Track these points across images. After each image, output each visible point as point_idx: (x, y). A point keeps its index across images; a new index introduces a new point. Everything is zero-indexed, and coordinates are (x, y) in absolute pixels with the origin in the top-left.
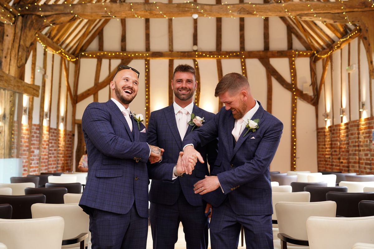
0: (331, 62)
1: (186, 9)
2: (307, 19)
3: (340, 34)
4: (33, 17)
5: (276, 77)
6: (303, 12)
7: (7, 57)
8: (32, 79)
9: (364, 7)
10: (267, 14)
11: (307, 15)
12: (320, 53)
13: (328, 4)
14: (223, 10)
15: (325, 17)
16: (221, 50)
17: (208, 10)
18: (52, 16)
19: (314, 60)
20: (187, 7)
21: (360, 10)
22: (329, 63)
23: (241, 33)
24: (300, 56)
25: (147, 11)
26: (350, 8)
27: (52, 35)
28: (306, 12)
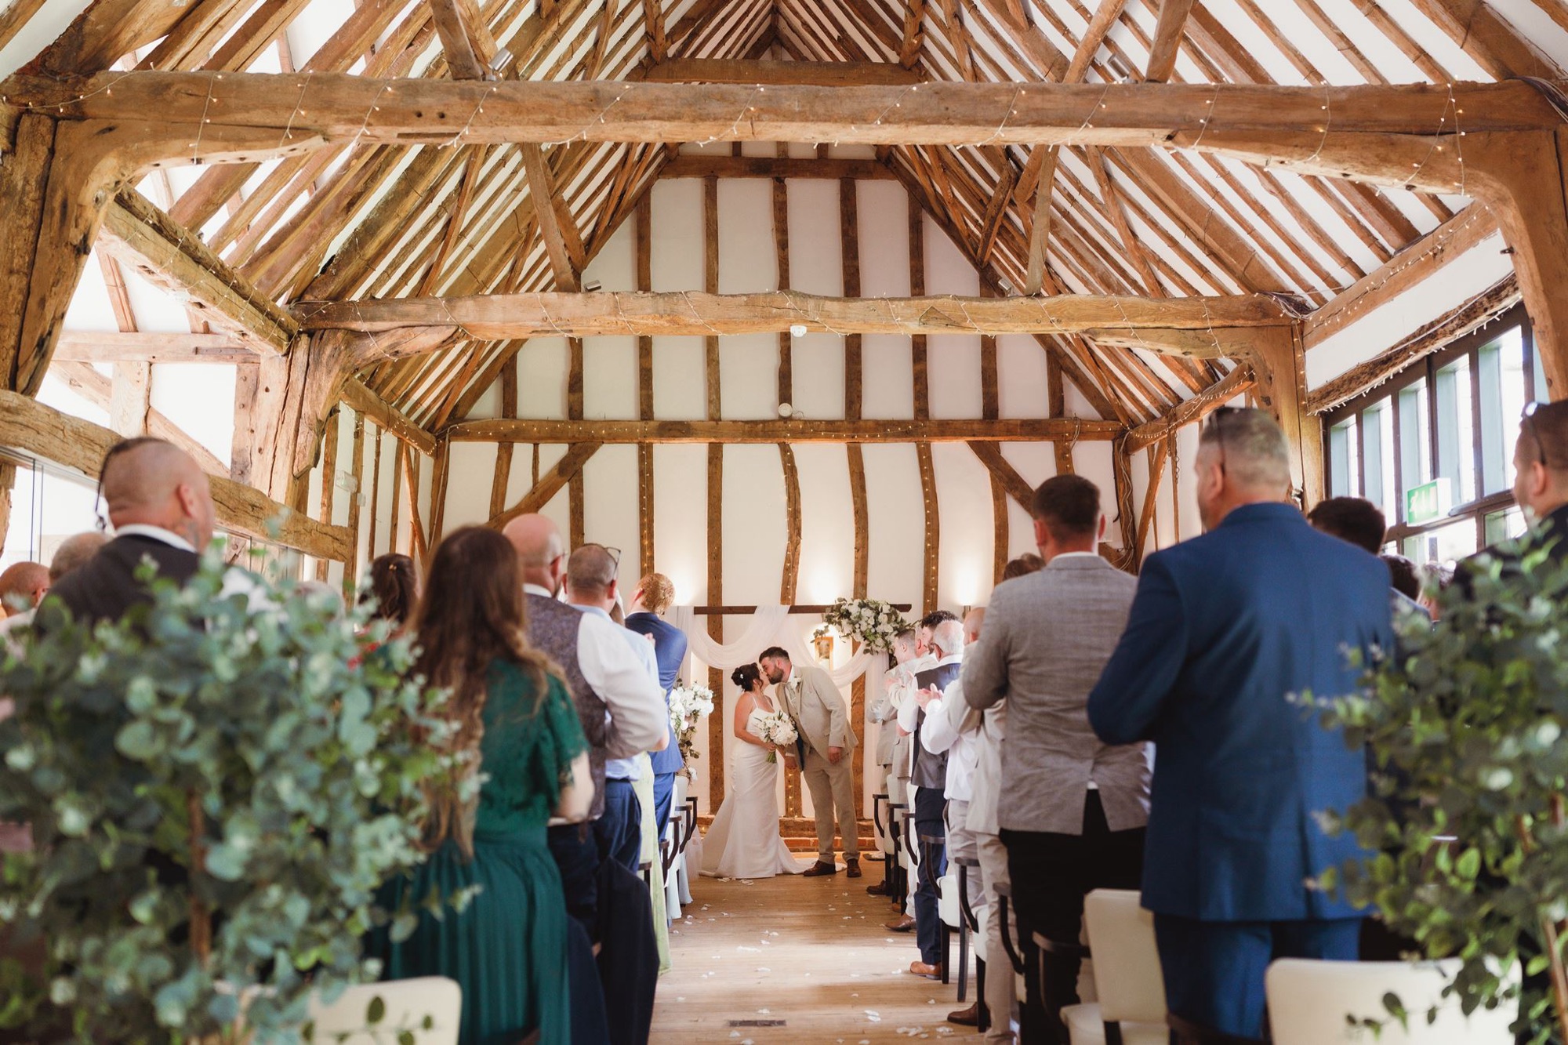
0: (1174, 454)
1: (774, 310)
2: (1112, 342)
3: (1197, 381)
4: (340, 335)
5: (1017, 494)
6: (1100, 324)
7: (265, 452)
8: (325, 508)
9: (1259, 315)
10: (1002, 328)
11: (1110, 331)
12: (1141, 428)
13: (1166, 304)
14: (879, 315)
15: (1158, 340)
16: (860, 418)
17: (836, 315)
18: (392, 332)
19: (1124, 449)
20: (775, 304)
21: (1250, 323)
22: (1168, 459)
23: (919, 367)
24: (1084, 435)
25: (662, 317)
26: (1223, 316)
27: (379, 381)
28: (1108, 325)
